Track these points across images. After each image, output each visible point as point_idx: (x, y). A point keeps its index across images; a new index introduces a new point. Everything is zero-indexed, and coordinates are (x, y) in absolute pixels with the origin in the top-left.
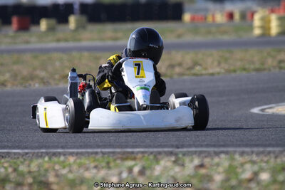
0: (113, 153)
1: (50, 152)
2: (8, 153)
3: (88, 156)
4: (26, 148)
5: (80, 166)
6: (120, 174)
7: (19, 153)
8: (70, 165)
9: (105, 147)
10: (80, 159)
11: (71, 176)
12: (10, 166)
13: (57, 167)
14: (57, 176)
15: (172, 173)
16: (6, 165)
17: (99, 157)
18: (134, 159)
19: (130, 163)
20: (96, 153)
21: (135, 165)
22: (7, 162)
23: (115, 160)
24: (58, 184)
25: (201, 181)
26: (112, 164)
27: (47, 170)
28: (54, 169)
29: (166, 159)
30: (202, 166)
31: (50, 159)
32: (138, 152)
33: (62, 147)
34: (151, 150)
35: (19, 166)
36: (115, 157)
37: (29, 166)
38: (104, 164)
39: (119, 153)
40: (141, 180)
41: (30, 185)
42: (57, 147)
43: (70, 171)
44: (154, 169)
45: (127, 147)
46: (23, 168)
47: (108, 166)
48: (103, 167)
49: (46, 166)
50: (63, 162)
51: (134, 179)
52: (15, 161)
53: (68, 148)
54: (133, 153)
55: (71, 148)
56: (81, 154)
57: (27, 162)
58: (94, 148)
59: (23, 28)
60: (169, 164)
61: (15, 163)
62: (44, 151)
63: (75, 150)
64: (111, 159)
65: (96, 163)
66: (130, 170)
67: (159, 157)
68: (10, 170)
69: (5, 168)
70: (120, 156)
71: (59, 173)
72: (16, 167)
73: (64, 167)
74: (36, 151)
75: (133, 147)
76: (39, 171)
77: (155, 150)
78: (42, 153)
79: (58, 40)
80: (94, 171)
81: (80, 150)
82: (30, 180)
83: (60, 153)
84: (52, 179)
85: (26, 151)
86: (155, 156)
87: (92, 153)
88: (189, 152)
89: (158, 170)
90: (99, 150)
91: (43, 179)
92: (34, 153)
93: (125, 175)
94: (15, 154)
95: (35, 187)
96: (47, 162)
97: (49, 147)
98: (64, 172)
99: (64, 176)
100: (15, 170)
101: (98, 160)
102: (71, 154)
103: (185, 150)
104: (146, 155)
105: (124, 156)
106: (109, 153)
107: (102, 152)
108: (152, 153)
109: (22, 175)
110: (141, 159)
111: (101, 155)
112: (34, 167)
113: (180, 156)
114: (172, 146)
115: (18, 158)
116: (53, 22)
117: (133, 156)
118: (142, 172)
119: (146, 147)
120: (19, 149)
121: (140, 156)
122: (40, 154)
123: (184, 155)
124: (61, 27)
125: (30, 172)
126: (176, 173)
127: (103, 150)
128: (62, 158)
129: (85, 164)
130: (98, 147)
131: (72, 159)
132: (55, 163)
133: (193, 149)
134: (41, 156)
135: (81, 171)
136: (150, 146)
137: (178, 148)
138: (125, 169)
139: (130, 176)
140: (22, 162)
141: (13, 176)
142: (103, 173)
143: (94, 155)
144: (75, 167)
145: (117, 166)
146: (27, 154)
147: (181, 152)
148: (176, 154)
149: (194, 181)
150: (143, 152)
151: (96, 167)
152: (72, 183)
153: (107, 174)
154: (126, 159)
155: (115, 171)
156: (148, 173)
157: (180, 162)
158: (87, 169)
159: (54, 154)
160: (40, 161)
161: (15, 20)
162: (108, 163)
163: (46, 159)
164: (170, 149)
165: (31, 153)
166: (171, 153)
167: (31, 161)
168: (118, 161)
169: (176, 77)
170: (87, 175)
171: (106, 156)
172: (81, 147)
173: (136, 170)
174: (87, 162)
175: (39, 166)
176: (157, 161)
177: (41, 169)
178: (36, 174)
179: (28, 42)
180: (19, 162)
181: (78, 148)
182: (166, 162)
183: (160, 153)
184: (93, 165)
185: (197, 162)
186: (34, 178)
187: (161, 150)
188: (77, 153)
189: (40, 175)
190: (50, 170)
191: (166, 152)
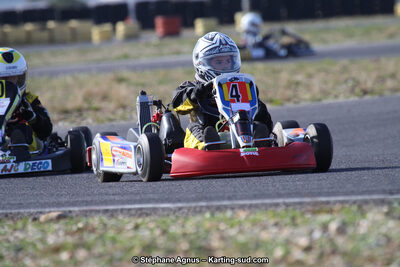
0: (301, 203)
1: (212, 206)
2: (155, 209)
3: (266, 209)
4: (179, 201)
5: (255, 223)
6: (311, 233)
7: (169, 209)
8: (240, 223)
9: (289, 195)
10: (255, 213)
11: (242, 239)
12: (158, 227)
13: (222, 226)
14: (222, 238)
15: (384, 230)
16: (152, 225)
17: (281, 210)
18: (330, 211)
19: (324, 218)
20: (277, 205)
21: (332, 220)
22: (153, 221)
23: (303, 214)
24: (224, 249)
26: (299, 220)
27: (208, 232)
28: (218, 229)
29: (375, 210)
31: (212, 215)
32: (335, 202)
33: (229, 198)
34: (354, 198)
35: (169, 226)
36: (303, 210)
37: (183, 226)
38: (288, 220)
39: (309, 204)
40: (340, 241)
41: (186, 253)
42: (222, 198)
43: (241, 232)
44: (358, 224)
45: (320, 195)
46: (175, 229)
47: (294, 223)
48: (286, 225)
49: (207, 225)
50: (231, 219)
51: (331, 241)
52: (165, 219)
53: (237, 199)
54: (328, 203)
55: (241, 199)
56: (256, 206)
57: (180, 221)
58: (274, 197)
59: (172, 32)
60: (379, 217)
61: (164, 222)
63: (248, 202)
64: (297, 212)
65: (277, 219)
66: (325, 227)
67: (365, 207)
68: (157, 232)
69: (151, 230)
70: (309, 208)
71: (225, 234)
72: (165, 228)
73: (232, 226)
74: (193, 204)
75: (329, 194)
76: (197, 233)
77: (360, 198)
78: (202, 207)
80: (274, 230)
81: (254, 202)
82: (184, 246)
83: (226, 207)
84: (215, 243)
85: (180, 205)
86: (360, 206)
87: (271, 205)
89: (364, 226)
90: (280, 201)
91: (203, 244)
92: (190, 208)
93: (317, 234)
94: (164, 209)
96: (209, 220)
97: (211, 199)
98: (233, 232)
99: (231, 238)
100: (164, 232)
101: (279, 215)
102: (242, 207)
104: (347, 206)
105: (317, 208)
106: (295, 204)
107: (284, 203)
108: (355, 202)
109: (174, 238)
110: (339, 211)
111: (283, 207)
112: (190, 226)
113: (396, 205)
114: (384, 192)
115: (168, 215)
117: (328, 207)
118: (341, 230)
119: (346, 194)
120: (169, 202)
121: (337, 207)
122: (198, 209)
125: (185, 235)
126: (389, 229)
127: (288, 200)
128: (229, 213)
130: (279, 196)
131: (242, 215)
132: (220, 221)
134: (200, 211)
135: (256, 231)
136: (352, 193)
137: (392, 194)
138: (317, 226)
139: (325, 235)
140: (173, 222)
141: (161, 241)
142: (286, 232)
143: (273, 208)
144: (247, 226)
145: (306, 222)
146: (180, 209)
147: (396, 199)
148: (390, 203)
150: (342, 202)
151: (276, 224)
152: (244, 247)
153: (292, 233)
154: (319, 212)
155: (303, 230)
156: (350, 230)
157: (395, 214)
158: (264, 228)
159: (219, 208)
160: (198, 218)
161: (159, 21)
162: (293, 219)
163: (208, 215)
164: (381, 197)
165: (185, 207)
166: (382, 202)
167: (186, 218)
168: (308, 216)
169: (387, 94)
170: (265, 236)
171: (291, 208)
172: (255, 197)
173: (333, 226)
174: (264, 218)
175: (198, 226)
176: (363, 214)
177: (201, 229)
178: (192, 237)
179: (178, 53)
180: (169, 221)
181: (251, 199)
182: (375, 215)
183: (366, 202)
184: (272, 221)
186: (191, 242)
187: (367, 197)
188: (250, 206)
189: (199, 237)
190: (213, 230)
191: (374, 200)
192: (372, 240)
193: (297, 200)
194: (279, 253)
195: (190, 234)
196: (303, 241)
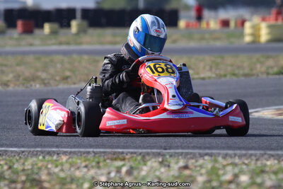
0: (104, 152)
1: (45, 151)
2: (6, 151)
3: (81, 155)
4: (23, 147)
5: (72, 165)
6: (109, 173)
7: (16, 152)
8: (62, 164)
9: (97, 147)
10: (73, 158)
11: (62, 175)
12: (6, 164)
13: (49, 166)
14: (49, 174)
15: (158, 173)
16: (2, 163)
17: (90, 156)
18: (124, 159)
19: (119, 163)
20: (89, 153)
21: (124, 165)
22: (4, 160)
23: (105, 160)
24: (49, 182)
26: (101, 164)
27: (40, 169)
28: (46, 168)
29: (153, 160)
30: (186, 167)
31: (44, 157)
32: (128, 153)
33: (57, 147)
34: (140, 151)
35: (14, 164)
36: (106, 157)
37: (23, 164)
38: (94, 164)
39: (110, 153)
40: (128, 179)
41: (24, 182)
42: (52, 146)
43: (62, 170)
44: (142, 170)
45: (118, 147)
46: (17, 166)
47: (99, 167)
48: (92, 167)
49: (40, 164)
50: (56, 160)
51: (122, 179)
52: (11, 158)
53: (62, 147)
54: (123, 153)
55: (65, 147)
56: (74, 153)
57: (22, 161)
58: (87, 147)
60: (156, 165)
61: (11, 161)
62: (39, 149)
63: (69, 150)
64: (101, 159)
65: (87, 163)
66: (118, 170)
67: (147, 158)
68: (5, 168)
69: (1, 166)
70: (110, 156)
71: (52, 172)
72: (11, 165)
73: (57, 166)
74: (32, 150)
75: (124, 147)
76: (32, 169)
77: (144, 151)
78: (37, 151)
79: (61, 44)
80: (85, 170)
81: (73, 150)
82: (23, 178)
83: (54, 152)
84: (44, 177)
85: (23, 149)
86: (144, 157)
87: (84, 153)
88: (176, 153)
89: (145, 170)
90: (91, 150)
91: (36, 177)
92: (30, 151)
93: (113, 175)
94: (12, 152)
95: (28, 185)
96: (42, 161)
97: (45, 146)
98: (56, 170)
99: (54, 173)
100: (10, 168)
101: (89, 160)
102: (65, 153)
103: (172, 151)
104: (135, 156)
105: (115, 156)
106: (101, 152)
107: (94, 152)
108: (140, 154)
109: (16, 172)
110: (129, 159)
111: (93, 154)
112: (28, 166)
113: (168, 157)
114: (161, 148)
115: (15, 156)
116: (56, 26)
117: (122, 156)
118: (129, 173)
119: (136, 148)
120: (16, 147)
121: (128, 156)
122: (35, 153)
123: (171, 156)
124: (64, 31)
125: (24, 170)
126: (162, 173)
127: (95, 150)
128: (55, 157)
129: (76, 163)
130: (91, 147)
131: (64, 158)
132: (48, 162)
133: (180, 151)
134: (36, 155)
135: (73, 169)
136: (140, 147)
137: (166, 149)
138: (114, 169)
139: (118, 175)
140: (17, 160)
141: (7, 174)
142: (92, 172)
143: (86, 155)
144: (67, 166)
145: (106, 165)
146: (23, 152)
147: (168, 153)
148: (163, 155)
150: (132, 153)
151: (86, 166)
152: (63, 182)
153: (96, 173)
154: (116, 159)
155: (105, 171)
156: (135, 173)
157: (166, 163)
158: (78, 168)
159: (49, 153)
160: (34, 159)
161: (20, 23)
162: (98, 163)
163: (41, 157)
164: (159, 151)
165: (26, 151)
166: (159, 154)
167: (26, 159)
168: (108, 161)
170: (78, 174)
171: (97, 155)
172: (74, 147)
173: (124, 170)
174: (79, 161)
175: (33, 164)
176: (145, 162)
177: (35, 167)
178: (29, 172)
179: (31, 45)
180: (14, 160)
181: (71, 148)
182: (153, 163)
183: (148, 154)
184: (84, 164)
185: (181, 163)
186: (28, 175)
187: (149, 151)
188: (71, 153)
189: (33, 173)
190: (43, 168)
191: (153, 153)
193: (102, 150)
194: (86, 186)
195: (28, 170)
196: (103, 179)
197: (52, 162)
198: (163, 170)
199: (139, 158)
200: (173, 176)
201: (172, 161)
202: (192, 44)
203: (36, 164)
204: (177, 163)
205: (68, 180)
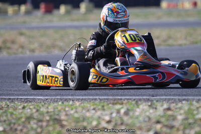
0: (107, 99)
1: (63, 99)
2: (34, 99)
3: (90, 101)
4: (47, 95)
5: (83, 108)
6: (111, 114)
7: (41, 99)
8: (76, 108)
9: (102, 95)
10: (84, 103)
11: (76, 115)
12: (35, 108)
13: (67, 109)
14: (67, 115)
15: (148, 114)
16: (31, 107)
17: (97, 102)
18: (122, 104)
19: (118, 107)
20: (96, 99)
21: (122, 108)
22: (32, 105)
23: (108, 104)
24: (67, 121)
25: (168, 120)
26: (106, 107)
27: (60, 111)
28: (65, 110)
29: (144, 104)
30: (169, 109)
31: (63, 103)
32: (125, 99)
33: (72, 95)
34: (134, 97)
35: (40, 108)
36: (108, 102)
37: (47, 108)
38: (100, 107)
39: (111, 99)
40: (125, 118)
41: (48, 121)
42: (69, 95)
43: (76, 112)
44: (136, 111)
45: (117, 95)
46: (43, 110)
47: (103, 109)
48: (99, 109)
49: (59, 108)
50: (71, 105)
51: (121, 118)
52: (38, 104)
53: (76, 96)
54: (121, 99)
55: (78, 96)
56: (85, 100)
57: (46, 105)
58: (94, 95)
60: (146, 107)
61: (38, 106)
62: (59, 97)
63: (81, 97)
64: (105, 104)
65: (95, 106)
66: (118, 112)
67: (139, 102)
68: (34, 111)
69: (31, 109)
70: (112, 102)
71: (68, 113)
72: (38, 108)
73: (72, 109)
74: (53, 98)
75: (122, 95)
76: (54, 111)
77: (137, 97)
78: (58, 99)
80: (93, 112)
81: (84, 97)
82: (48, 118)
83: (70, 99)
84: (63, 117)
85: (47, 97)
86: (137, 102)
87: (92, 99)
88: (161, 99)
89: (138, 111)
90: (97, 97)
91: (57, 117)
93: (114, 115)
94: (38, 99)
95: (51, 123)
96: (61, 105)
97: (63, 95)
98: (72, 112)
99: (71, 114)
100: (37, 111)
101: (96, 104)
102: (78, 100)
103: (158, 97)
104: (130, 101)
105: (115, 102)
106: (105, 99)
107: (99, 99)
108: (134, 100)
109: (42, 114)
111: (99, 100)
112: (51, 109)
113: (155, 102)
114: (149, 95)
115: (41, 102)
116: (69, 7)
117: (121, 101)
118: (126, 113)
119: (131, 96)
120: (41, 96)
121: (126, 101)
122: (56, 100)
123: (157, 101)
125: (48, 112)
126: (151, 113)
127: (100, 97)
128: (71, 102)
129: (87, 107)
130: (97, 95)
131: (77, 103)
132: (66, 106)
133: (164, 97)
135: (84, 111)
136: (134, 95)
137: (153, 96)
138: (115, 111)
139: (118, 115)
140: (43, 105)
141: (36, 115)
142: (99, 113)
143: (93, 101)
144: (80, 109)
145: (109, 108)
146: (47, 99)
147: (156, 99)
148: (152, 101)
149: (163, 120)
150: (128, 99)
151: (94, 109)
152: (77, 121)
153: (102, 114)
154: (116, 104)
155: (108, 112)
156: (131, 114)
157: (154, 106)
158: (88, 111)
159: (66, 100)
160: (56, 104)
162: (103, 106)
163: (60, 103)
164: (148, 97)
165: (49, 99)
166: (148, 100)
167: (49, 104)
168: (110, 105)
170: (88, 114)
171: (102, 101)
172: (85, 95)
173: (122, 111)
174: (88, 105)
175: (54, 108)
176: (138, 105)
177: (56, 110)
178: (52, 114)
180: (40, 105)
181: (82, 96)
182: (143, 106)
183: (140, 100)
184: (92, 107)
185: (165, 106)
186: (51, 116)
187: (141, 97)
188: (82, 99)
189: (54, 114)
190: (62, 111)
191: (144, 99)
192: (141, 119)
193: (106, 97)
194: (95, 123)
195: (51, 112)
196: (107, 118)
197: (69, 106)
198: (151, 111)
199: (134, 102)
200: (159, 115)
201: (158, 105)
202: (172, 19)
203: (57, 108)
204: (162, 106)
205: (81, 119)
